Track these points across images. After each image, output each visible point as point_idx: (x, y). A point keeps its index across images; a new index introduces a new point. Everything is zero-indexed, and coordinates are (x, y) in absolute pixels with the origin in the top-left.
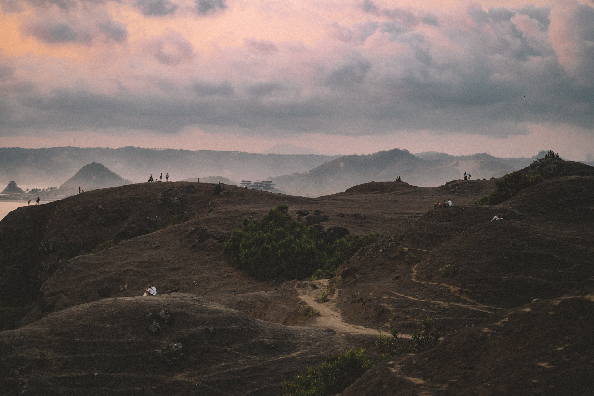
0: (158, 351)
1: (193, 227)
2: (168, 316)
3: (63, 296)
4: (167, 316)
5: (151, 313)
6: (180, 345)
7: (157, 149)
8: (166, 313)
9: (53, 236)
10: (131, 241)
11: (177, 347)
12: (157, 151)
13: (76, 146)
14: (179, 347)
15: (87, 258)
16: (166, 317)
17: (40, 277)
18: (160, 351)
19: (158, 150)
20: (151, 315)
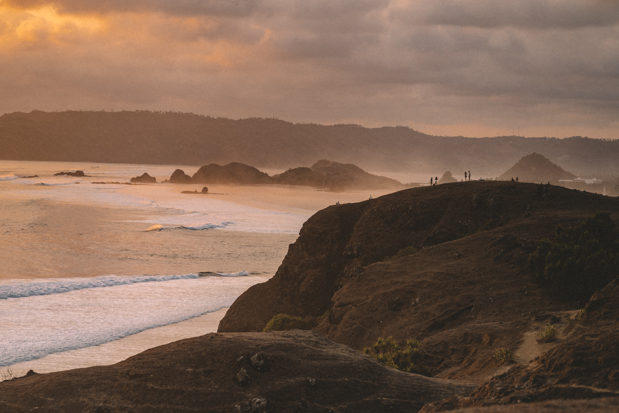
0: (237, 407)
1: (503, 235)
2: (262, 362)
3: (353, 307)
4: (260, 361)
5: (242, 357)
6: (264, 400)
7: (606, 140)
8: (259, 358)
9: (358, 239)
10: (432, 248)
11: (259, 403)
12: (606, 141)
13: (521, 136)
14: (262, 403)
15: (383, 265)
16: (258, 363)
17: (341, 284)
18: (239, 406)
19: (608, 140)
20: (242, 359)
